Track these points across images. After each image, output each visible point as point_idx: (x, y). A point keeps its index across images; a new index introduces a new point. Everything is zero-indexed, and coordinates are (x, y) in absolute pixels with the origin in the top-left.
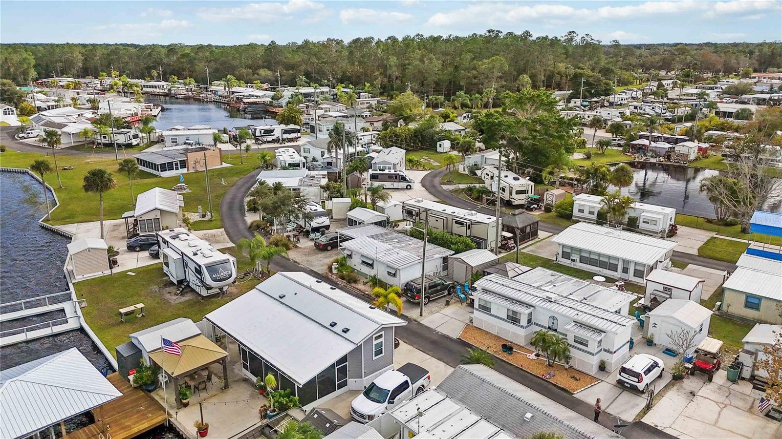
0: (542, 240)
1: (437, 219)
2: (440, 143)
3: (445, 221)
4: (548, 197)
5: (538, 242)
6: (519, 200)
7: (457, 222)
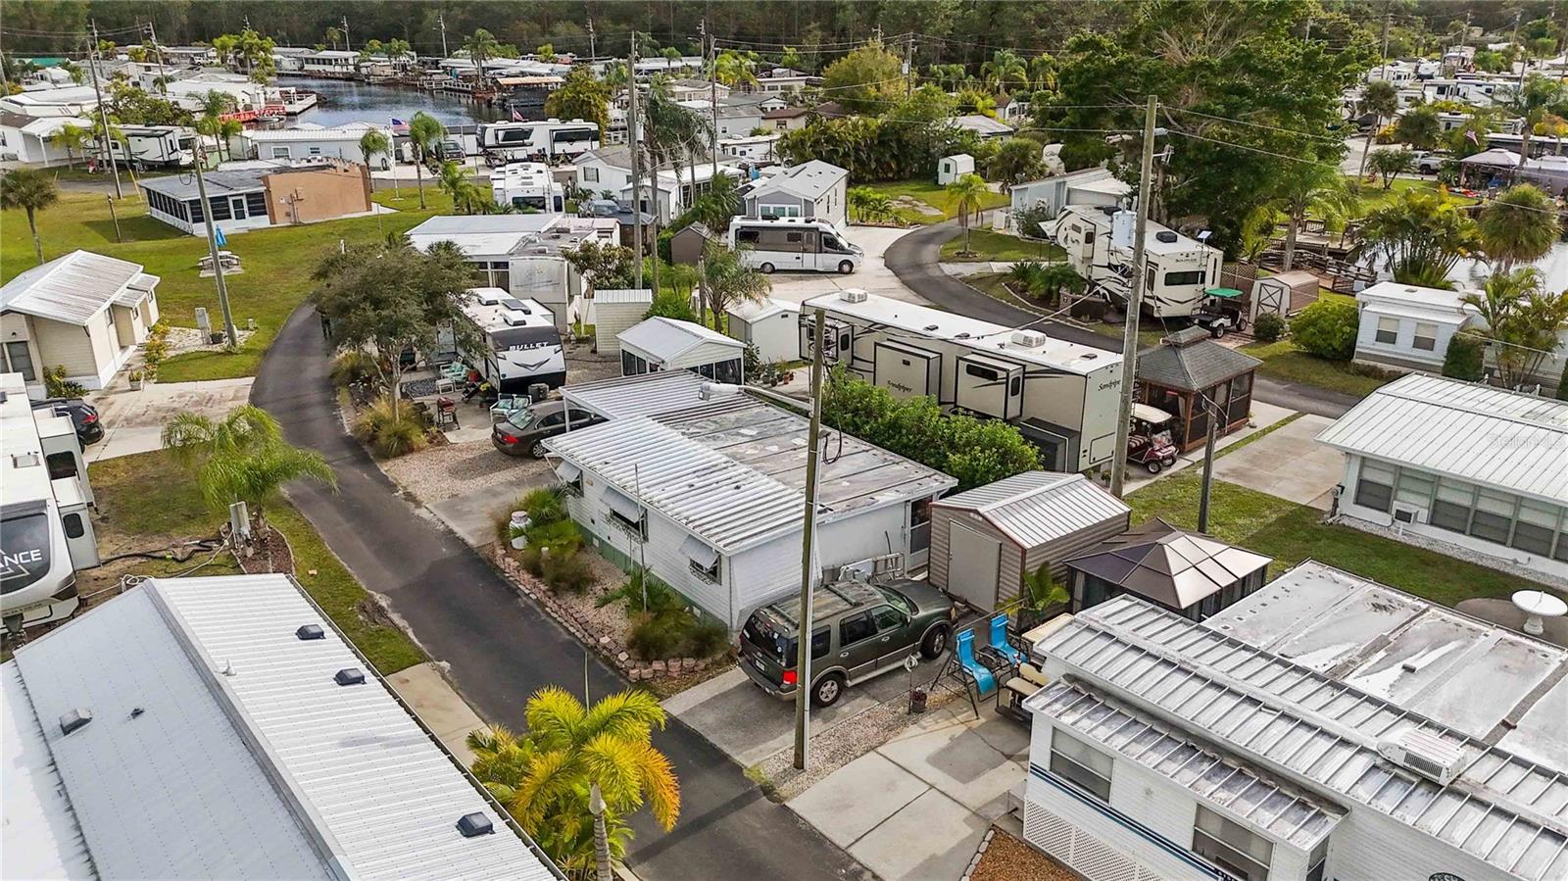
0: (1264, 432)
1: (907, 357)
2: (946, 160)
3: (934, 364)
4: (1264, 294)
5: (1250, 439)
6: (1174, 300)
7: (973, 370)
